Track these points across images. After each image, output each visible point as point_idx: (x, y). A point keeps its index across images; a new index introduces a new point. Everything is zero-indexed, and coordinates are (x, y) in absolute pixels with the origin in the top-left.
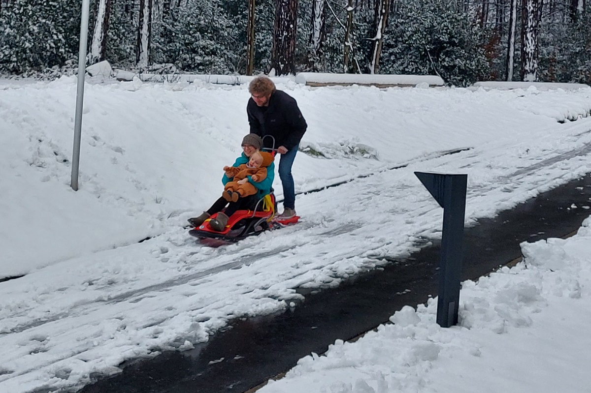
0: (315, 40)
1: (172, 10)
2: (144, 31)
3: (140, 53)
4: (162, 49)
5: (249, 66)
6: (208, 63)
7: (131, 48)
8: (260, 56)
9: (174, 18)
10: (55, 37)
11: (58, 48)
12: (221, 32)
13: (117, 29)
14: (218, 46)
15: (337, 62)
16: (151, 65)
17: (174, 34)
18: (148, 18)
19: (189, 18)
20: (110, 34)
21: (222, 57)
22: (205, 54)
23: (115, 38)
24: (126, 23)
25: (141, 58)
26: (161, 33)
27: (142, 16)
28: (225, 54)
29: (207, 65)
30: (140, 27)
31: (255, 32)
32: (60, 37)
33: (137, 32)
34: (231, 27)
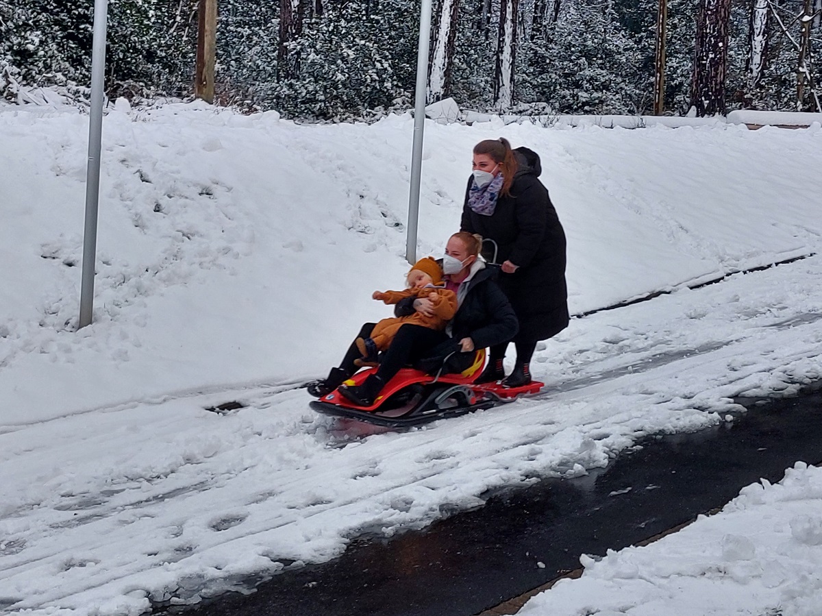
0: (753, 67)
1: (545, 26)
2: (506, 56)
3: (499, 87)
4: (531, 84)
5: (657, 104)
6: (597, 101)
7: (487, 82)
8: (673, 91)
9: (549, 38)
10: (378, 65)
11: (382, 81)
12: (616, 57)
13: (466, 54)
14: (612, 77)
15: (786, 100)
16: (515, 105)
17: (548, 61)
18: (511, 37)
19: (570, 38)
20: (457, 61)
21: (617, 93)
22: (593, 88)
23: (464, 66)
24: (480, 45)
25: (500, 94)
26: (530, 60)
27: (502, 34)
28: (622, 88)
29: (595, 104)
30: (500, 50)
31: (666, 56)
32: (386, 65)
33: (495, 57)
34: (631, 49)
